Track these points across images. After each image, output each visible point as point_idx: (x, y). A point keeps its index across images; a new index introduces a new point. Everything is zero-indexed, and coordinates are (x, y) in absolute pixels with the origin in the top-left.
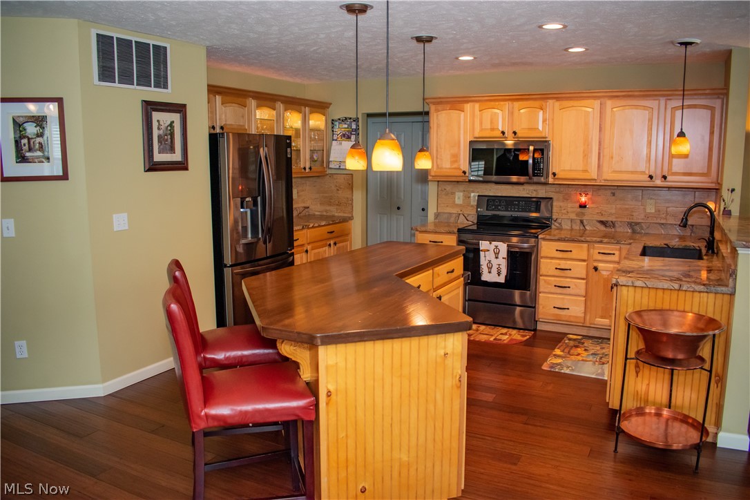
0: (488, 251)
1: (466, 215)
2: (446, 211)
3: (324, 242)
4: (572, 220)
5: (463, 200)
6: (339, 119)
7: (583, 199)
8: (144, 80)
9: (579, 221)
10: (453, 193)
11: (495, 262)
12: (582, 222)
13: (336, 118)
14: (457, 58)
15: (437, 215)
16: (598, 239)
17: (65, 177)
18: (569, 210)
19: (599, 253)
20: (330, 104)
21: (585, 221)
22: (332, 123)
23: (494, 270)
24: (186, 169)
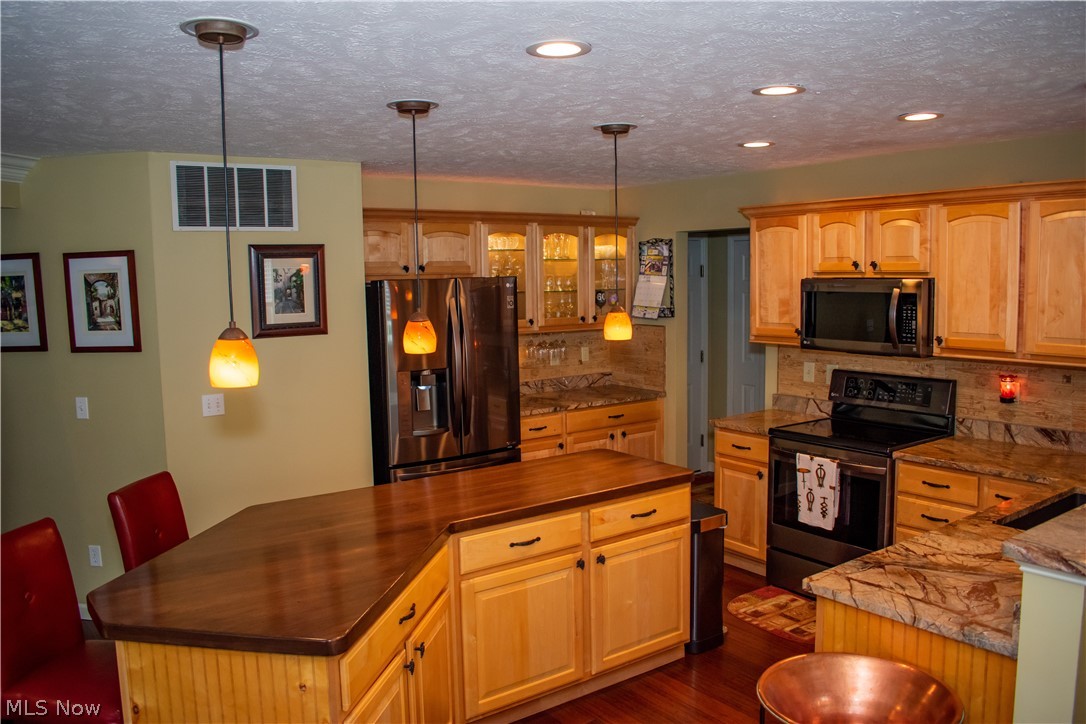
0: (809, 471)
1: (818, 402)
2: (790, 393)
3: (603, 431)
4: (990, 424)
5: (815, 376)
6: (648, 242)
7: (1007, 386)
8: (252, 217)
9: (1003, 427)
10: (801, 364)
11: (818, 493)
12: (1008, 428)
13: (644, 240)
14: (741, 145)
15: (777, 399)
16: (996, 470)
17: (137, 348)
18: (987, 404)
19: (997, 496)
20: (637, 219)
21: (1013, 428)
22: (640, 248)
23: (817, 507)
24: (324, 332)
